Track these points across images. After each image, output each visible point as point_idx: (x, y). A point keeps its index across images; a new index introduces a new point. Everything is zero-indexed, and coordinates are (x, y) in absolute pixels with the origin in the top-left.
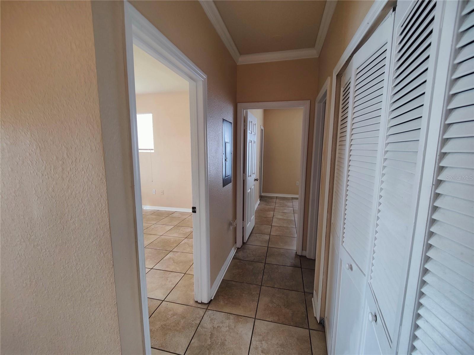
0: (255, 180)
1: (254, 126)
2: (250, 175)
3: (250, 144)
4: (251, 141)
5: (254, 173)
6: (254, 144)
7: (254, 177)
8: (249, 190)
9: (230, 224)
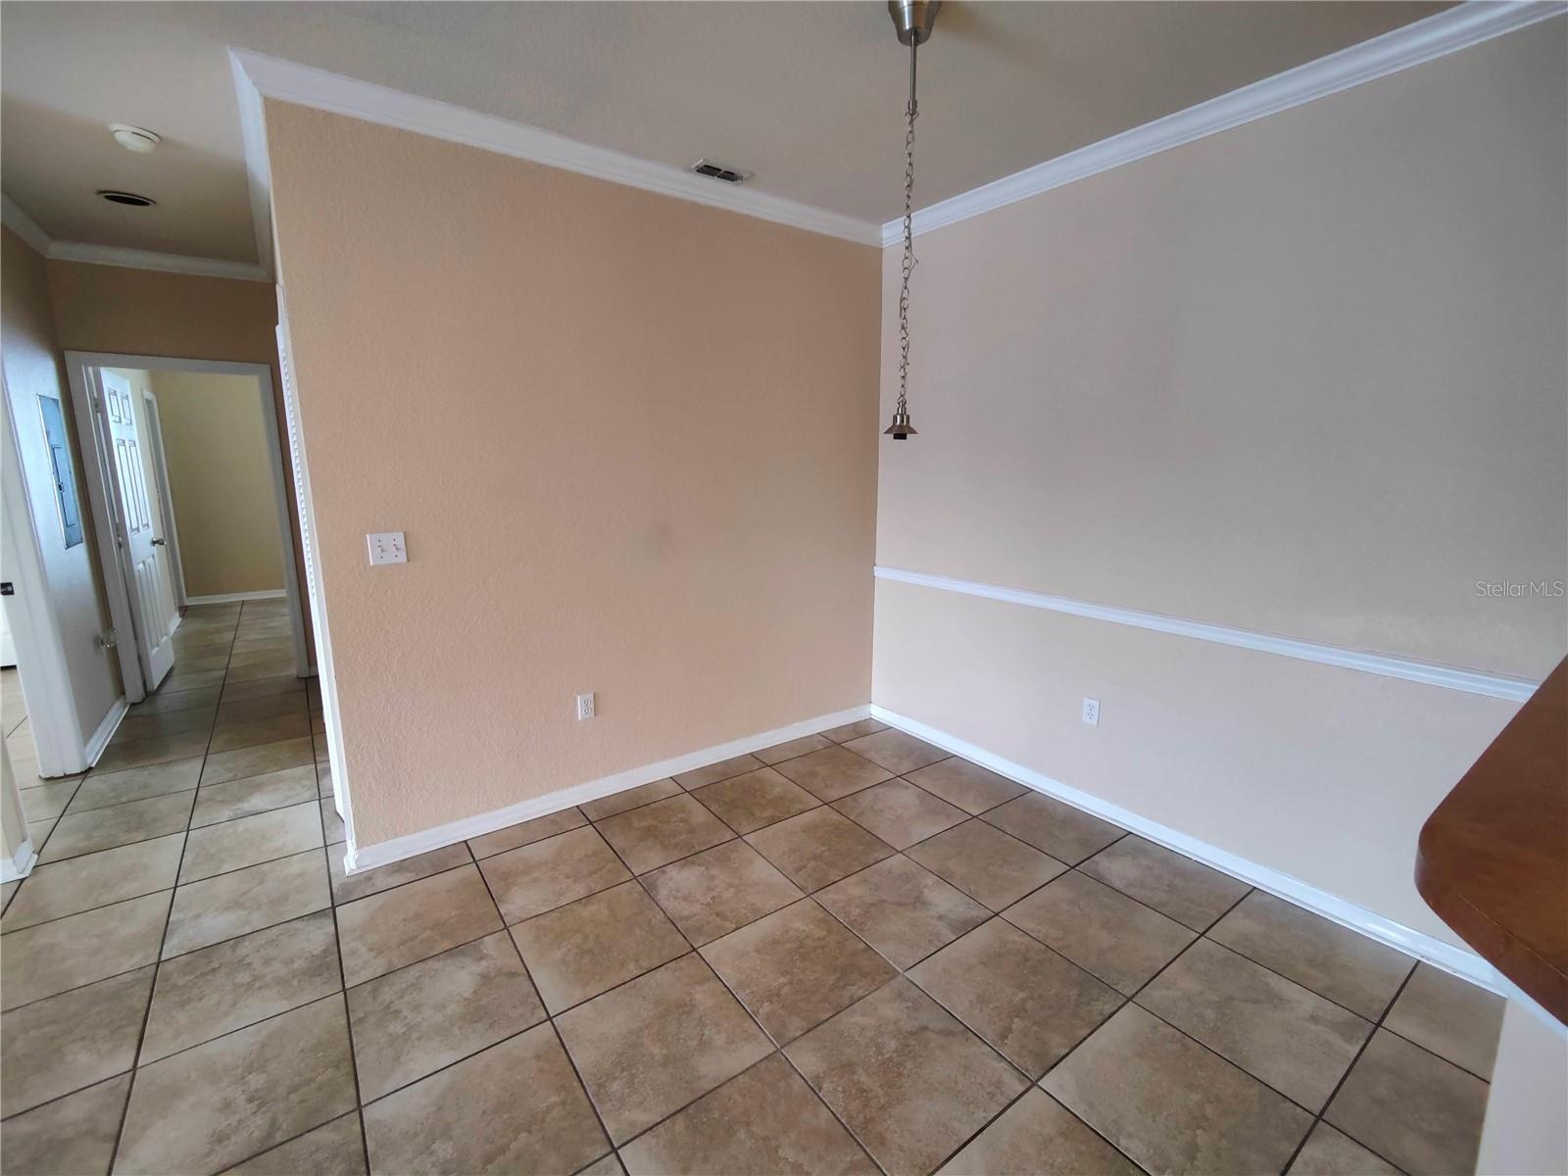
0: (154, 543)
1: (125, 402)
2: (135, 526)
3: (122, 448)
4: (124, 442)
5: (147, 525)
6: (133, 448)
7: (151, 533)
8: (141, 565)
9: (99, 642)
